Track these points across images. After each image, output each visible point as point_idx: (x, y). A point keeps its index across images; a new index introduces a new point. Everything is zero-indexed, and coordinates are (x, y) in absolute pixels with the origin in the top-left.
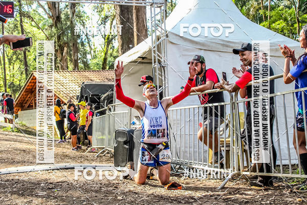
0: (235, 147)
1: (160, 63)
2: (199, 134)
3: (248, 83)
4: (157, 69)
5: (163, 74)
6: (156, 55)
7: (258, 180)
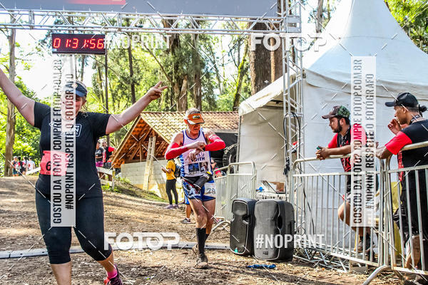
0: (384, 233)
1: (293, 113)
2: (339, 211)
3: (403, 147)
4: (290, 121)
5: (298, 127)
6: (288, 102)
7: (416, 278)
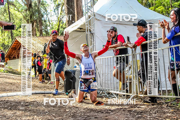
2: (113, 73)
4: (89, 35)
7: (148, 99)
